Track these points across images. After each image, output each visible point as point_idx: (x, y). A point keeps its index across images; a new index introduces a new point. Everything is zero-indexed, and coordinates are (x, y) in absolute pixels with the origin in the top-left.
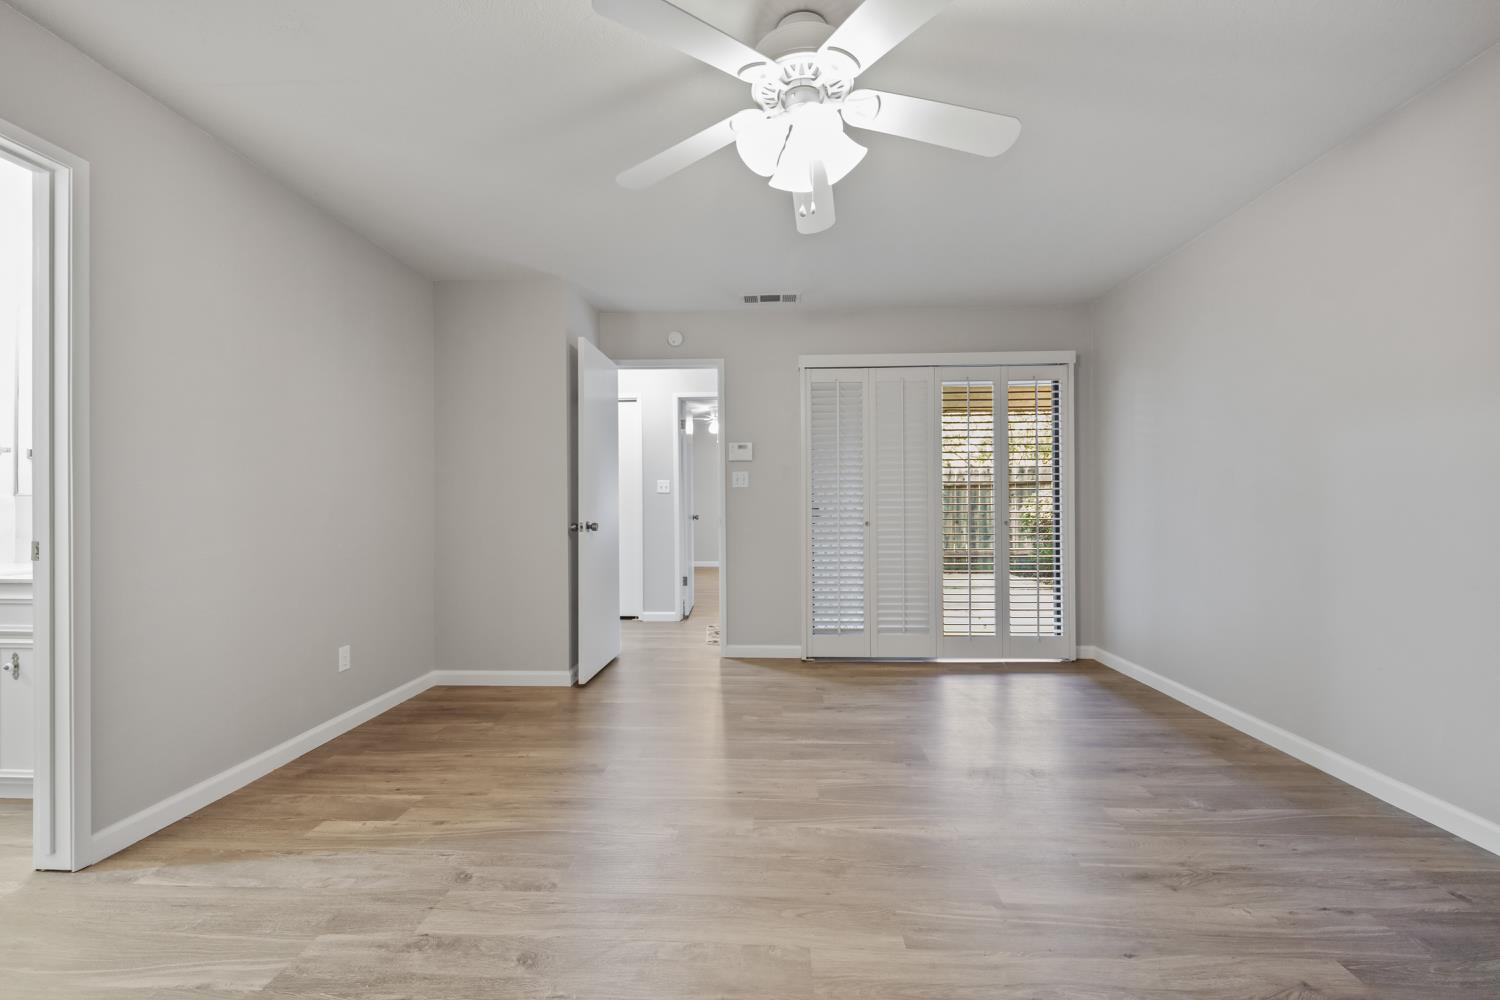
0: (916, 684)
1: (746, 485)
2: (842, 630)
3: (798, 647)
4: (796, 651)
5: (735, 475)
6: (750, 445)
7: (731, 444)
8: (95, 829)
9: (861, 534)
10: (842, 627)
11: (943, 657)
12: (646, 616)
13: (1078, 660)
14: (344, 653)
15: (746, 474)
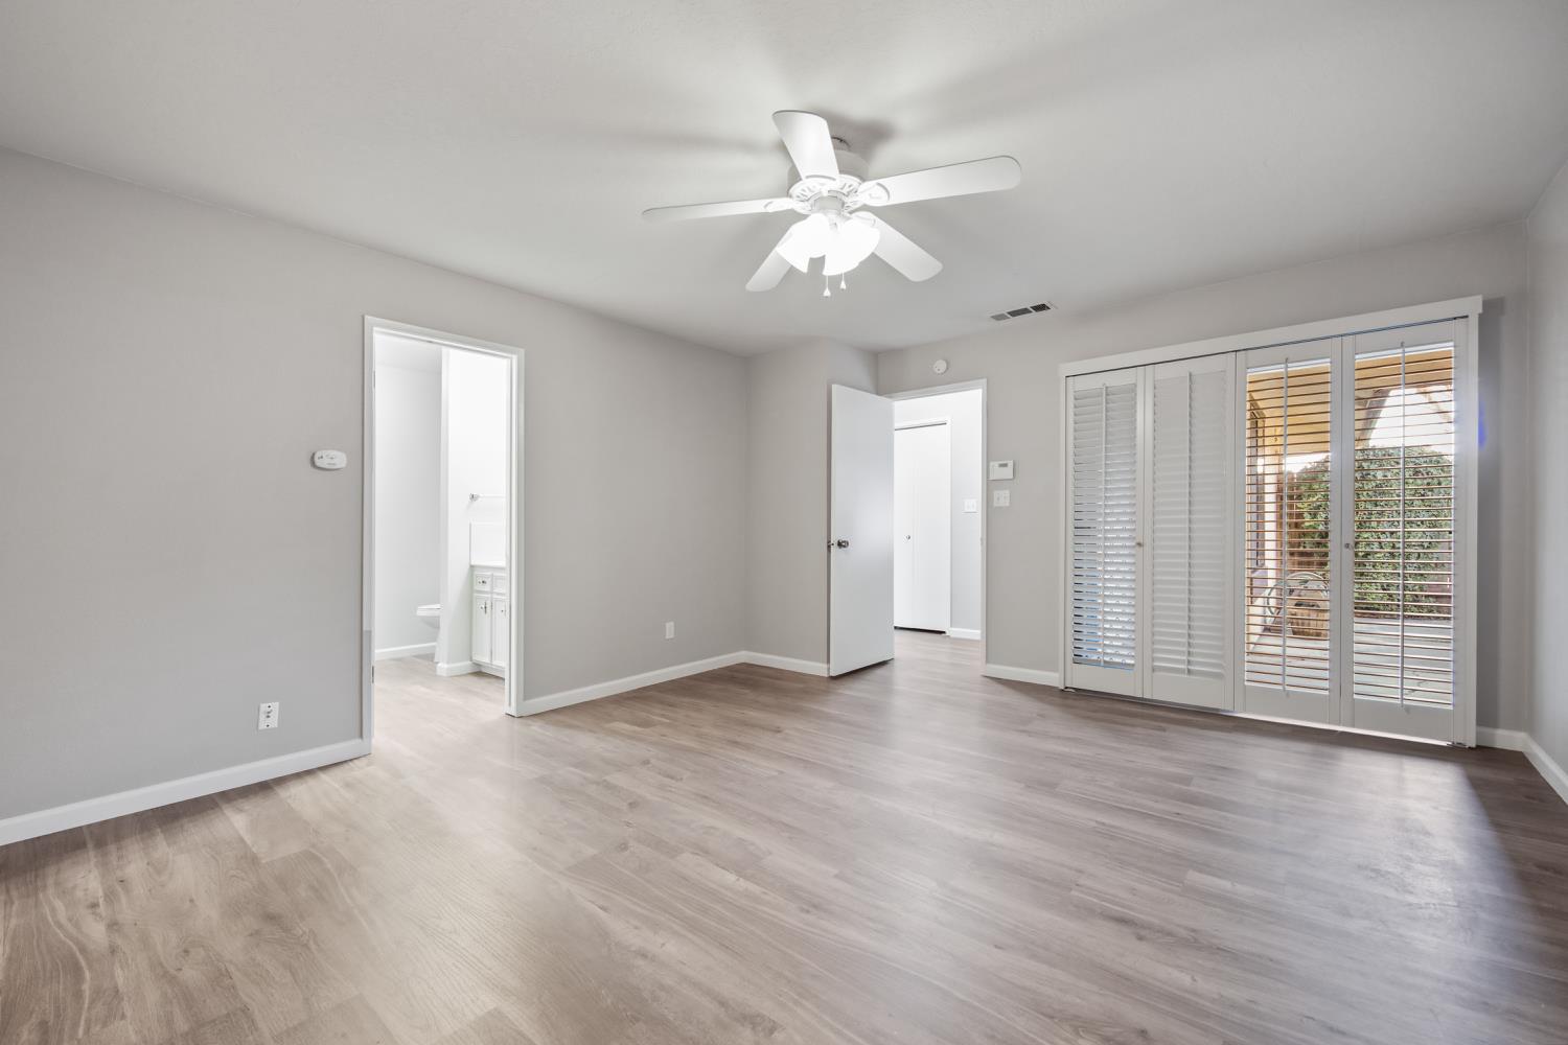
0: (1164, 730)
1: (1008, 504)
2: (1105, 662)
3: (1056, 675)
4: (1053, 679)
5: (996, 494)
6: (1011, 464)
7: (992, 464)
8: (525, 698)
9: (1134, 555)
10: (1107, 659)
11: (1245, 711)
12: (952, 632)
13: (1479, 747)
14: (670, 627)
15: (1007, 492)
